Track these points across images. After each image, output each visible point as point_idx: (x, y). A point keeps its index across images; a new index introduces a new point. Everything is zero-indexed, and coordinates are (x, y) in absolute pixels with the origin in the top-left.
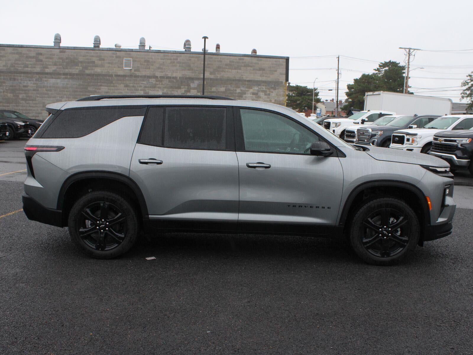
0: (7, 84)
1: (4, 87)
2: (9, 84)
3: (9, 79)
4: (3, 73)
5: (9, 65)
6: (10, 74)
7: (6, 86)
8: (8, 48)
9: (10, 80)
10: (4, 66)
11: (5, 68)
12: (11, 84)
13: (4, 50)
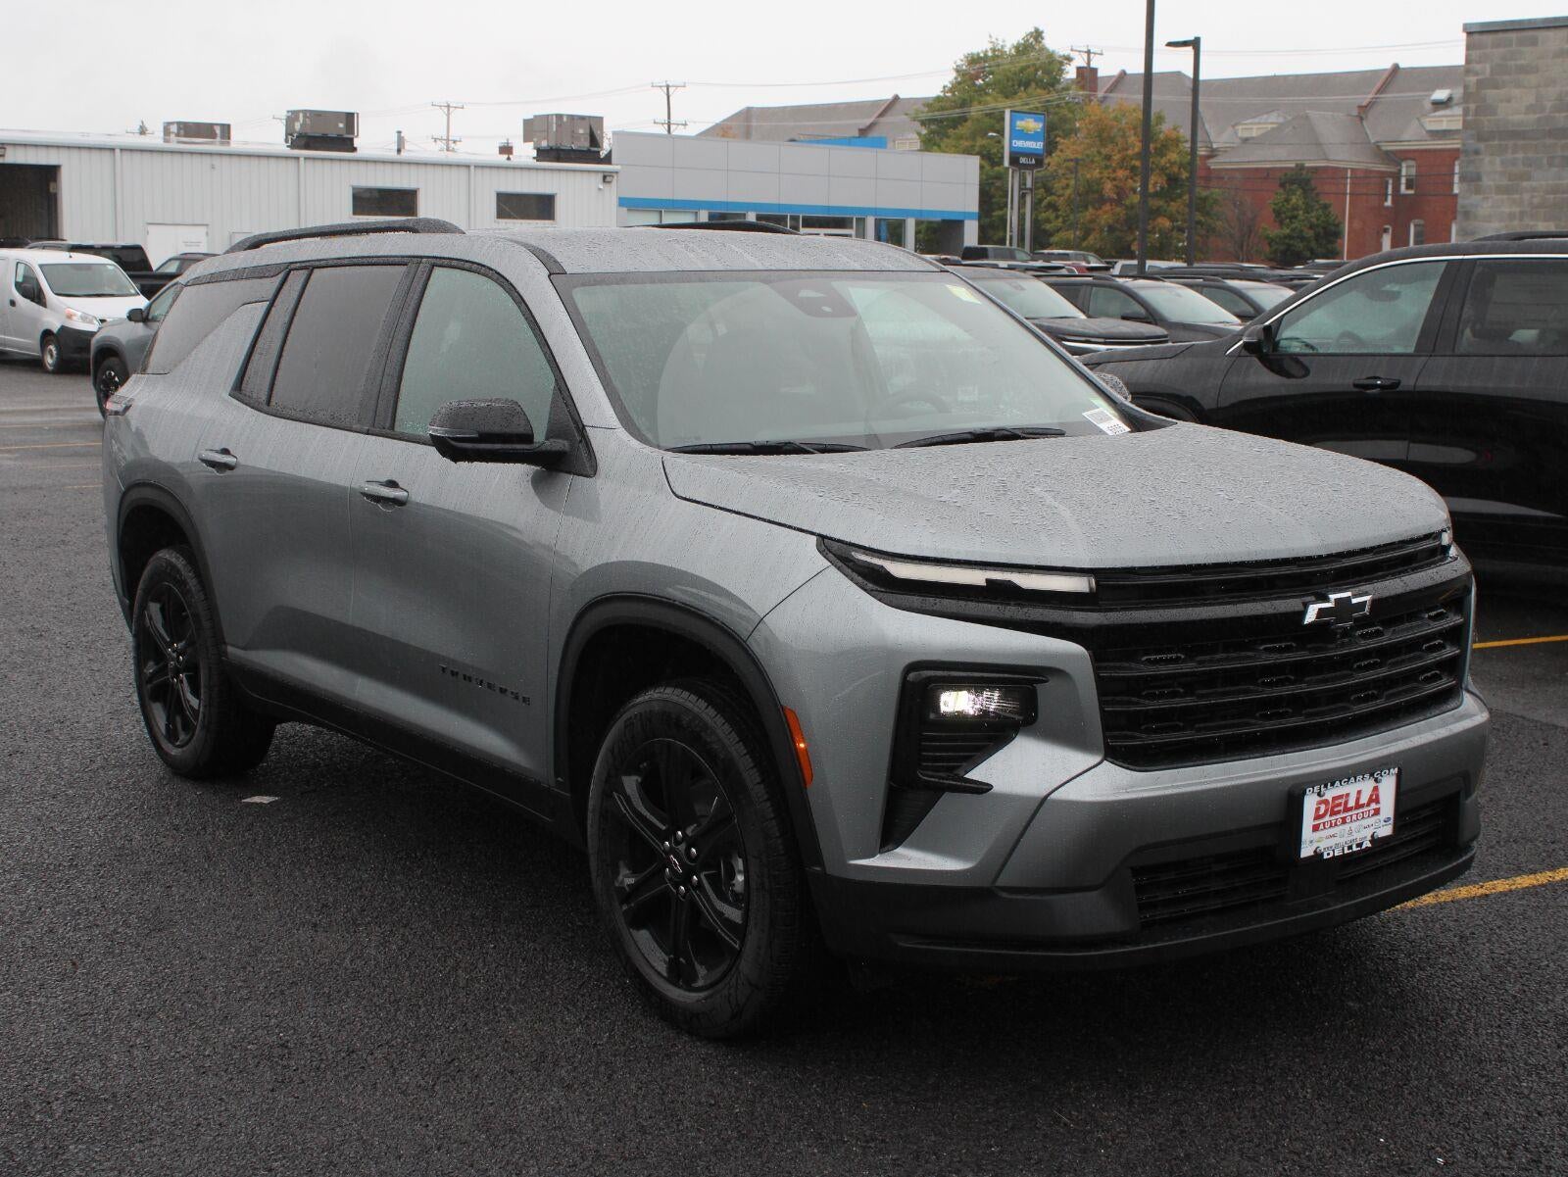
0: (1534, 184)
1: (1526, 196)
2: (1543, 183)
3: (1545, 161)
4: (1524, 139)
5: (1549, 105)
6: (1549, 141)
7: (1534, 189)
8: (1551, 34)
9: (1551, 165)
10: (1530, 109)
11: (1533, 117)
12: (1550, 182)
13: (1534, 42)
